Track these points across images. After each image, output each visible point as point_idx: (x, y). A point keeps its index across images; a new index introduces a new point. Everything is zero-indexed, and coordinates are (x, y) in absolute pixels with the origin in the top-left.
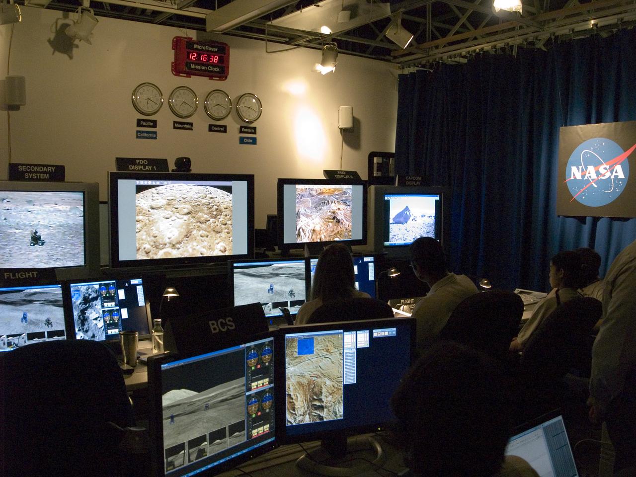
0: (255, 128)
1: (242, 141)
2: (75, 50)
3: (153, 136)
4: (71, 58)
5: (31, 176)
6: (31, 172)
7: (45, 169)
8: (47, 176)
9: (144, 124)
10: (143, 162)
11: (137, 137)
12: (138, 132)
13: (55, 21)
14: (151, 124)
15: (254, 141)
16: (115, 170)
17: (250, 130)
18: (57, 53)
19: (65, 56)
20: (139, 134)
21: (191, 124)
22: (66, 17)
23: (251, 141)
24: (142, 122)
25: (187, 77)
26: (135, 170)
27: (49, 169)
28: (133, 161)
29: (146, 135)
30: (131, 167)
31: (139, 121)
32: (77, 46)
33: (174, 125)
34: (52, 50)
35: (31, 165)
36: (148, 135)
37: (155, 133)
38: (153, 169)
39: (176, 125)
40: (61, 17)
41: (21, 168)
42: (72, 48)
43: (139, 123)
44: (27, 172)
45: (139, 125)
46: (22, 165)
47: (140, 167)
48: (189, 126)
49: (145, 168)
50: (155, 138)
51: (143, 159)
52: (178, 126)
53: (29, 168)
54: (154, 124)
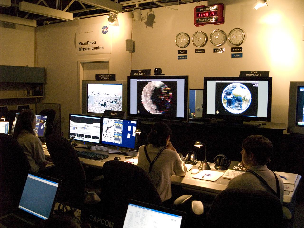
0: (241, 48)
1: (233, 56)
2: (154, 24)
3: (185, 58)
4: (153, 28)
5: (103, 78)
6: (103, 77)
7: (108, 76)
8: (109, 78)
9: (181, 52)
10: (141, 71)
11: (178, 59)
12: (178, 56)
13: (147, 13)
14: (185, 52)
15: (241, 56)
16: (129, 75)
17: (238, 50)
18: (148, 27)
19: (150, 27)
20: (179, 58)
21: (204, 50)
22: (151, 11)
23: (239, 56)
24: (180, 52)
25: (202, 26)
26: (136, 75)
27: (110, 76)
28: (136, 71)
29: (182, 57)
30: (136, 74)
31: (179, 51)
32: (155, 22)
33: (196, 51)
34: (146, 26)
35: (103, 74)
36: (183, 58)
37: (186, 56)
38: (143, 75)
39: (197, 51)
40: (149, 11)
41: (99, 76)
42: (153, 24)
43: (179, 52)
44: (102, 77)
45: (179, 53)
46: (100, 74)
47: (139, 74)
48: (203, 51)
49: (140, 74)
50: (187, 59)
51: (141, 70)
52: (197, 52)
53: (102, 76)
54: (186, 52)
